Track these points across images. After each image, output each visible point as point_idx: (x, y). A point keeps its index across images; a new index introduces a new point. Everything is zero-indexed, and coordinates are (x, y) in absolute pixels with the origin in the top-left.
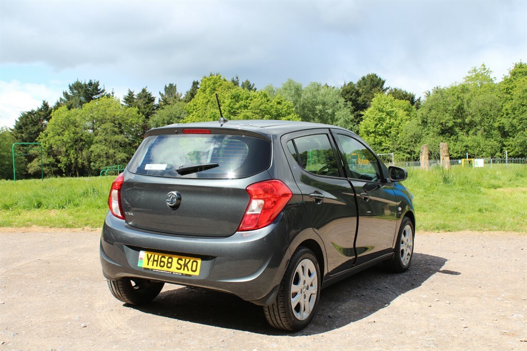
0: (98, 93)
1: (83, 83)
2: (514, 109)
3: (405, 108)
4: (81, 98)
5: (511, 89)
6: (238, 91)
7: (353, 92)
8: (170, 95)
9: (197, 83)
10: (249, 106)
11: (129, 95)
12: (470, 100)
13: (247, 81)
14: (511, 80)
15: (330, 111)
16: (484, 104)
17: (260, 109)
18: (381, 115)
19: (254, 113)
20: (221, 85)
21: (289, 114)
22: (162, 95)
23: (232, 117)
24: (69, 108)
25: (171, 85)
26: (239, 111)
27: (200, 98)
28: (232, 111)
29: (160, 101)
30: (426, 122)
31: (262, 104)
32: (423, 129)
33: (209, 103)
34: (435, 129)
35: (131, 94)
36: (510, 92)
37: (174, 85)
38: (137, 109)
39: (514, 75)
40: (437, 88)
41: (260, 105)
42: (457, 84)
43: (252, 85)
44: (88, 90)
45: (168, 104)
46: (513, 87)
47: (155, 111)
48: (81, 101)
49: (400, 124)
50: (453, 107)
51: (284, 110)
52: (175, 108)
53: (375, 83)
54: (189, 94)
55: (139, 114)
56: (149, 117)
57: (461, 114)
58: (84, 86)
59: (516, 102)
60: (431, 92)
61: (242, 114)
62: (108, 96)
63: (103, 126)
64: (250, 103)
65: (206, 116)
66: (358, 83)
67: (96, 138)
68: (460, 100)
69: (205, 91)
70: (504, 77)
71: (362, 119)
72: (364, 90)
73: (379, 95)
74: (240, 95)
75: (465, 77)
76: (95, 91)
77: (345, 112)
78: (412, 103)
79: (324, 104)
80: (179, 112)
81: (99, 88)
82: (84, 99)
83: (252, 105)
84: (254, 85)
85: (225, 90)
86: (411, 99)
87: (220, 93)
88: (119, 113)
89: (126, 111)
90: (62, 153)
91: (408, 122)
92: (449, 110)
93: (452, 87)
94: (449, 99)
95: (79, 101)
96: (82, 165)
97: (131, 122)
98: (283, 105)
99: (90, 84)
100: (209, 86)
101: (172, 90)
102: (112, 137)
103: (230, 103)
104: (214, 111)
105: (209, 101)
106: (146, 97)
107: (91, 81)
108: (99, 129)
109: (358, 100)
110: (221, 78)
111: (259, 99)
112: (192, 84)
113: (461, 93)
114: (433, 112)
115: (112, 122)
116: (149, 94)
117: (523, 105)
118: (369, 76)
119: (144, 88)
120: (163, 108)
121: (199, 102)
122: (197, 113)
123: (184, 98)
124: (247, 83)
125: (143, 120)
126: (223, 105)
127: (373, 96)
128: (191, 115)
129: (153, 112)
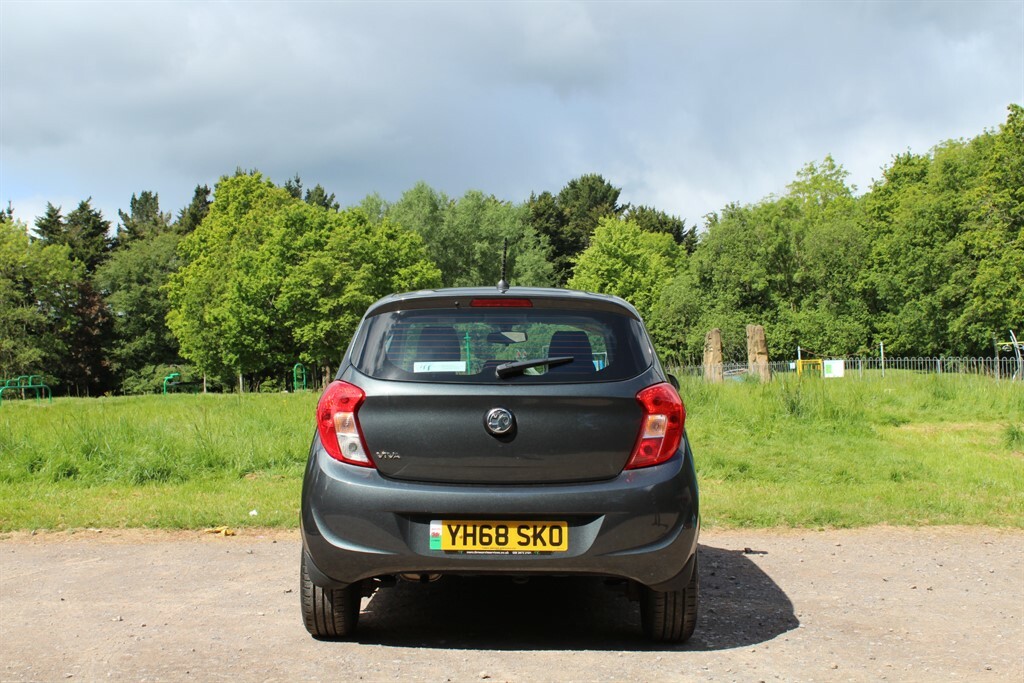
2: (896, 254)
3: (664, 250)
5: (888, 210)
6: (300, 210)
7: (551, 215)
8: (145, 218)
9: (207, 192)
10: (326, 243)
11: (49, 215)
12: (802, 232)
13: (318, 188)
14: (887, 191)
16: (831, 242)
17: (351, 251)
18: (613, 265)
19: (337, 259)
21: (415, 261)
22: (125, 217)
23: (288, 267)
25: (146, 196)
26: (304, 254)
27: (213, 225)
28: (289, 255)
29: (119, 230)
30: (710, 279)
31: (355, 238)
32: (703, 295)
33: (236, 236)
34: (729, 296)
35: (53, 214)
36: (886, 217)
37: (153, 195)
38: (67, 248)
39: (893, 180)
40: (733, 206)
41: (350, 241)
42: (776, 200)
43: (329, 197)
45: (138, 237)
46: (892, 206)
47: (110, 253)
49: (653, 283)
50: (766, 248)
51: (403, 252)
52: (155, 247)
53: (599, 195)
54: (187, 215)
55: (73, 260)
56: (97, 266)
57: (784, 262)
59: (899, 238)
60: (720, 216)
61: (312, 261)
64: (328, 237)
65: (229, 266)
66: (562, 194)
68: (781, 233)
69: (225, 208)
70: (872, 184)
71: (571, 274)
72: (574, 210)
73: (608, 222)
74: (305, 218)
75: (791, 183)
77: (533, 258)
78: (679, 238)
79: (492, 239)
80: (164, 256)
83: (332, 242)
84: (333, 196)
85: (270, 206)
86: (675, 229)
87: (260, 213)
88: (26, 256)
89: (43, 253)
91: (669, 280)
92: (759, 255)
93: (764, 205)
94: (758, 229)
97: (53, 278)
98: (400, 241)
100: (235, 198)
101: (148, 207)
102: (8, 312)
103: (284, 236)
104: (246, 255)
105: (234, 232)
106: (87, 220)
109: (562, 233)
110: (263, 180)
111: (348, 228)
112: (194, 194)
113: (784, 216)
114: (725, 259)
115: (9, 277)
116: (97, 215)
117: (915, 245)
118: (585, 180)
119: (85, 201)
120: (127, 247)
121: (212, 233)
122: (207, 259)
123: (175, 223)
124: (319, 192)
125: (81, 273)
126: (268, 240)
127: (595, 224)
128: (195, 261)
129: (103, 254)
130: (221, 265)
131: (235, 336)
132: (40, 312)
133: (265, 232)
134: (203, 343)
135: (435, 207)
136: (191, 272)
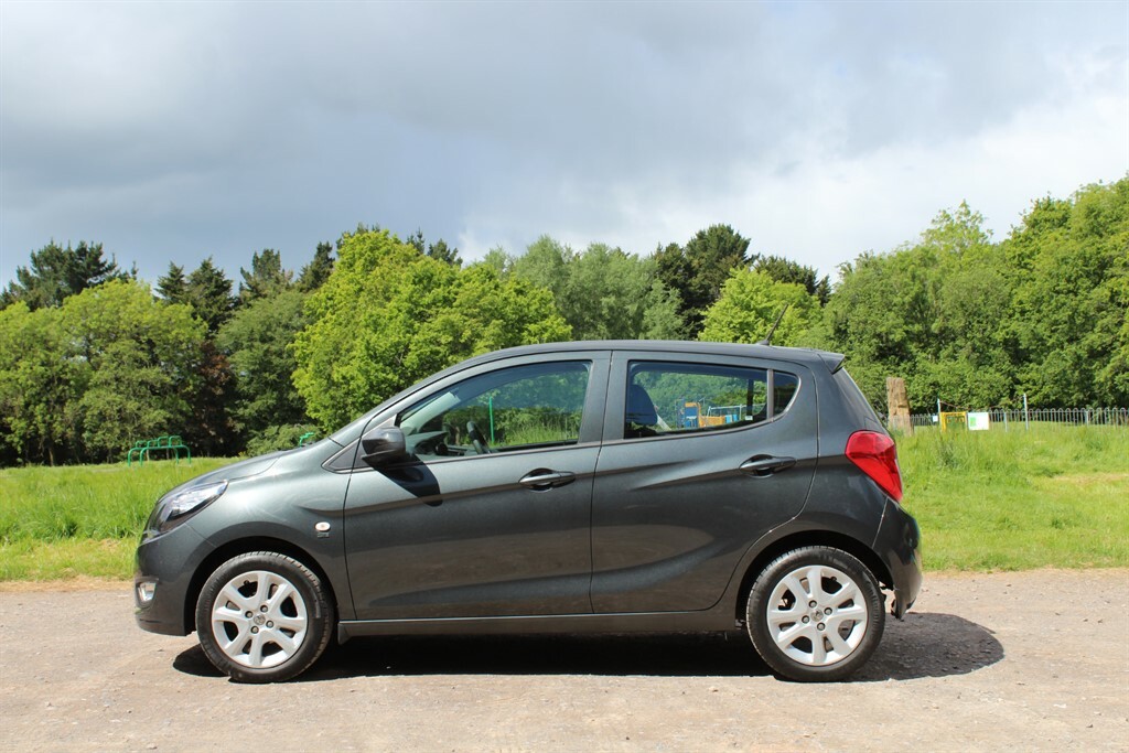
0: (100, 273)
1: (64, 249)
2: (1038, 301)
3: (796, 300)
4: (60, 282)
5: (1029, 257)
6: (428, 266)
7: (679, 267)
8: (267, 276)
9: (329, 249)
10: (455, 299)
11: (172, 275)
12: (940, 281)
13: (441, 243)
14: (1027, 238)
15: (632, 309)
16: (970, 291)
17: (480, 307)
18: (745, 318)
19: (466, 315)
20: (388, 252)
21: (545, 316)
22: (247, 276)
23: (417, 325)
24: (33, 307)
25: (267, 253)
26: (432, 311)
27: (340, 282)
28: (417, 312)
29: (242, 289)
30: (845, 331)
31: (484, 293)
32: (837, 347)
33: (363, 293)
34: (865, 348)
35: (176, 275)
36: (1026, 264)
37: (275, 253)
38: (190, 308)
39: (1033, 226)
40: (867, 255)
41: (480, 297)
42: (911, 248)
43: (451, 252)
44: (77, 265)
45: (261, 295)
46: (1032, 253)
47: (233, 312)
48: (59, 291)
49: (785, 336)
50: (902, 298)
51: (533, 308)
52: (279, 306)
53: (729, 245)
54: (310, 272)
55: (195, 318)
56: (220, 325)
57: (921, 312)
58: (67, 256)
59: (1042, 285)
60: (854, 265)
61: (441, 318)
62: (124, 279)
63: (113, 348)
64: (456, 294)
65: (357, 324)
66: (689, 245)
67: (97, 376)
68: (917, 282)
69: (351, 265)
70: (1012, 231)
71: (702, 328)
72: (703, 261)
73: (739, 274)
74: (432, 275)
75: (925, 231)
76: (93, 267)
77: (664, 311)
78: (811, 289)
79: (619, 293)
80: (287, 314)
81: (102, 260)
82: (65, 284)
83: (461, 298)
84: (456, 251)
85: (397, 263)
86: (807, 279)
87: (387, 270)
88: (149, 316)
89: (165, 313)
90: (17, 410)
91: (803, 332)
92: (895, 305)
93: (899, 254)
94: (893, 279)
95: (54, 291)
96: (62, 437)
97: (176, 338)
98: (530, 296)
99: (82, 252)
100: (361, 255)
101: (269, 266)
102: (133, 373)
103: (412, 292)
104: (374, 312)
105: (361, 290)
106: (210, 280)
107: (82, 244)
108: (103, 354)
109: (690, 285)
110: (390, 237)
111: (477, 284)
112: (316, 251)
113: (919, 265)
114: (861, 309)
115: (133, 338)
116: (219, 274)
117: (1058, 292)
118: (713, 230)
119: (207, 259)
120: (249, 306)
121: (338, 291)
122: (334, 317)
123: (297, 281)
124: (441, 247)
125: (204, 331)
126: (396, 297)
127: (726, 275)
128: (322, 319)
129: (227, 313)
130: (349, 322)
131: (364, 395)
132: (163, 372)
133: (392, 290)
134: (332, 402)
135: (559, 261)
136: (318, 330)
